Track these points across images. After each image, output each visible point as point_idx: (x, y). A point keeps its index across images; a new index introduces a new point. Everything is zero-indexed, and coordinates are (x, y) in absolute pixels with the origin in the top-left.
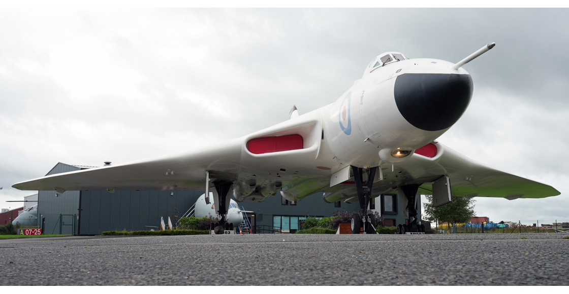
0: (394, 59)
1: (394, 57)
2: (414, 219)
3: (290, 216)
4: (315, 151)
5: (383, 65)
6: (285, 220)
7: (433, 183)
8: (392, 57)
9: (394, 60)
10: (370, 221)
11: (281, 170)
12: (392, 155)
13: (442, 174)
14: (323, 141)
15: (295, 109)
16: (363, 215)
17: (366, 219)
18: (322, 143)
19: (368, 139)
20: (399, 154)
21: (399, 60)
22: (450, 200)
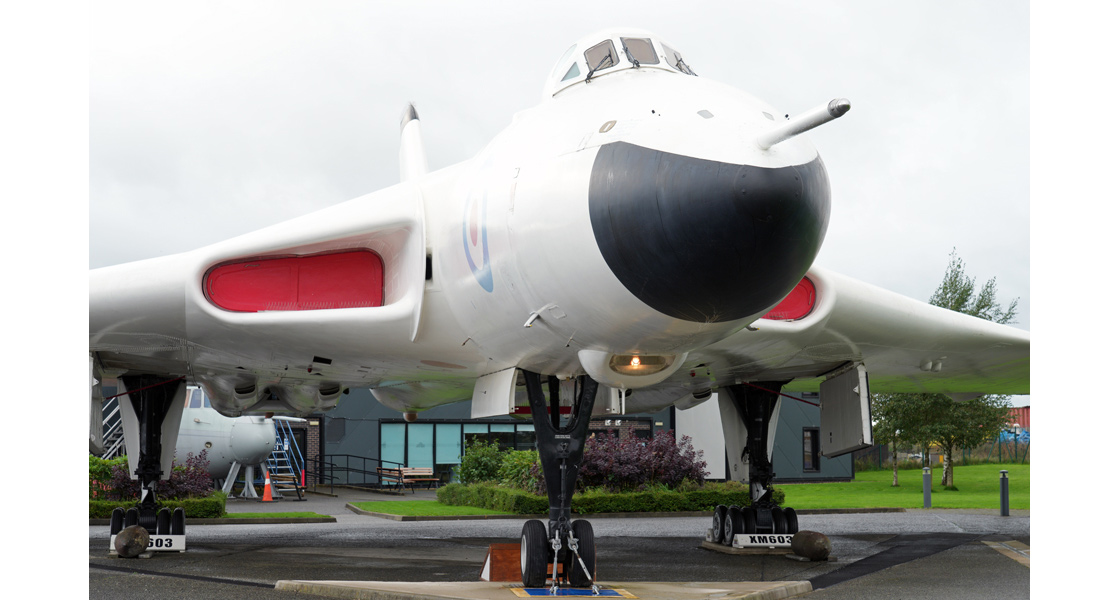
0: (623, 57)
1: (626, 50)
2: (763, 492)
3: (435, 423)
4: (409, 318)
5: (589, 78)
6: (420, 434)
7: (824, 378)
8: (619, 47)
9: (624, 62)
10: (575, 549)
11: (317, 359)
12: (613, 368)
13: (843, 358)
14: (430, 287)
15: (414, 116)
16: (556, 527)
17: (564, 541)
18: (426, 293)
19: (538, 317)
20: (635, 363)
21: (637, 64)
22: (867, 440)
